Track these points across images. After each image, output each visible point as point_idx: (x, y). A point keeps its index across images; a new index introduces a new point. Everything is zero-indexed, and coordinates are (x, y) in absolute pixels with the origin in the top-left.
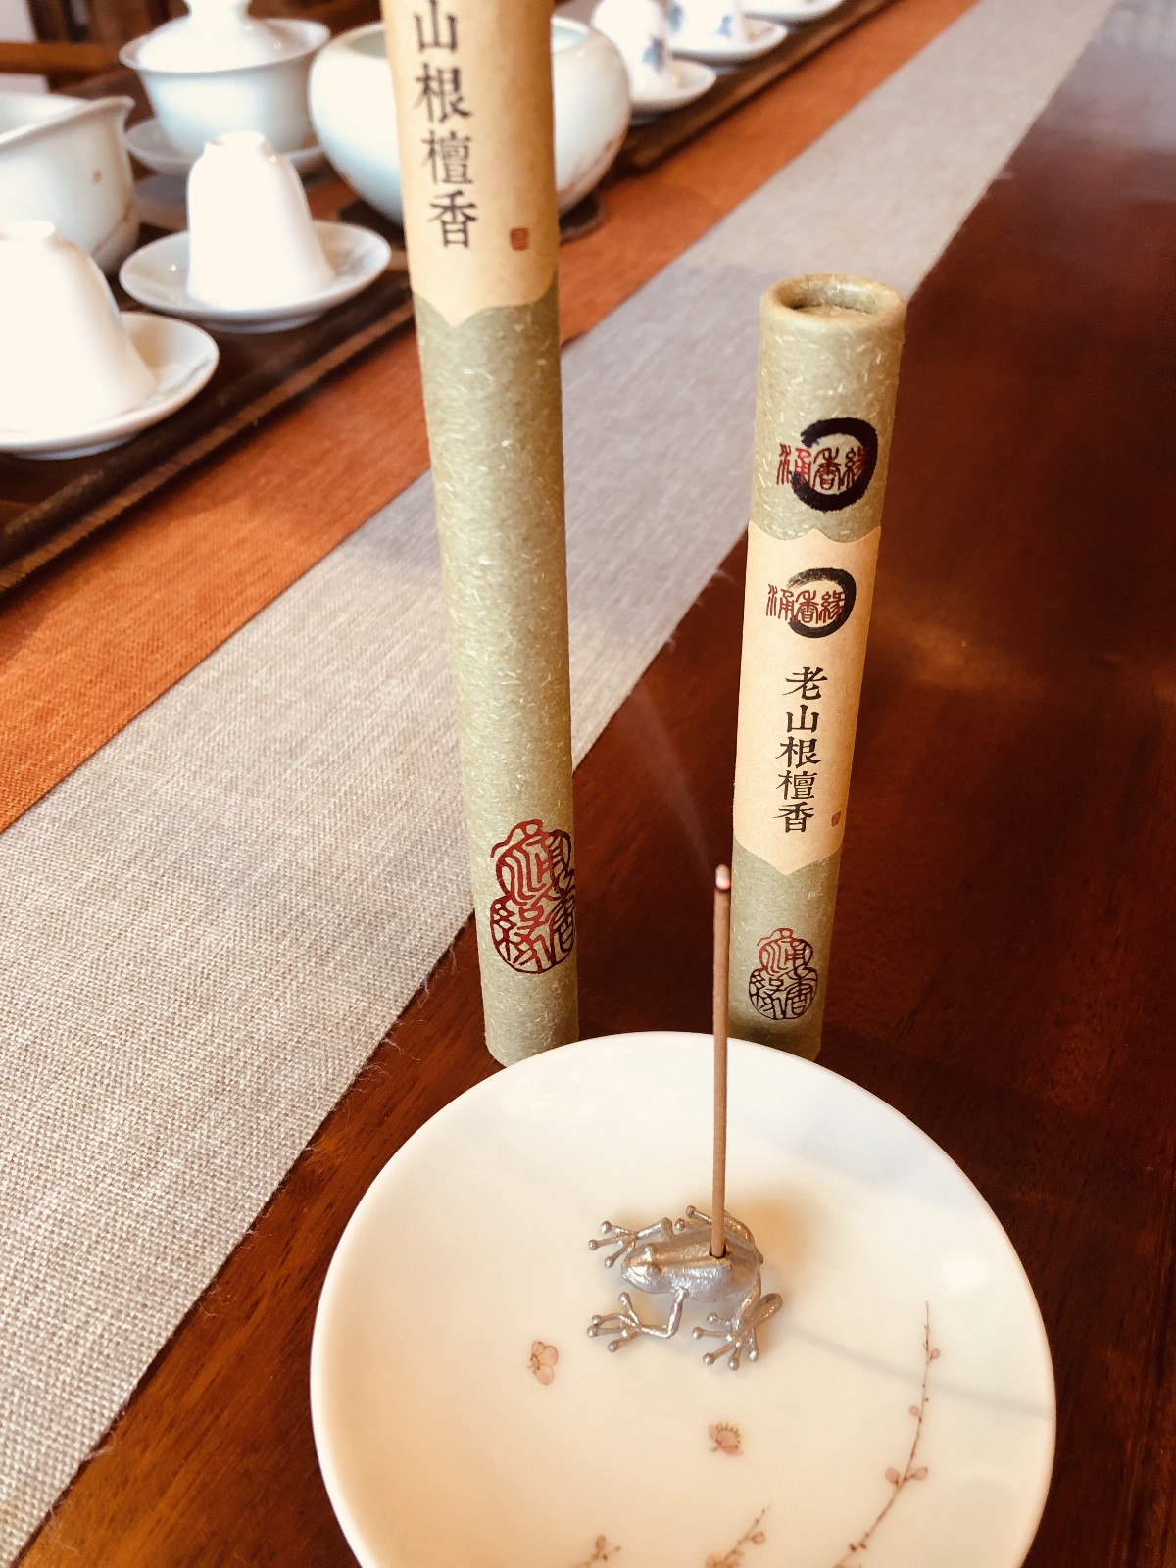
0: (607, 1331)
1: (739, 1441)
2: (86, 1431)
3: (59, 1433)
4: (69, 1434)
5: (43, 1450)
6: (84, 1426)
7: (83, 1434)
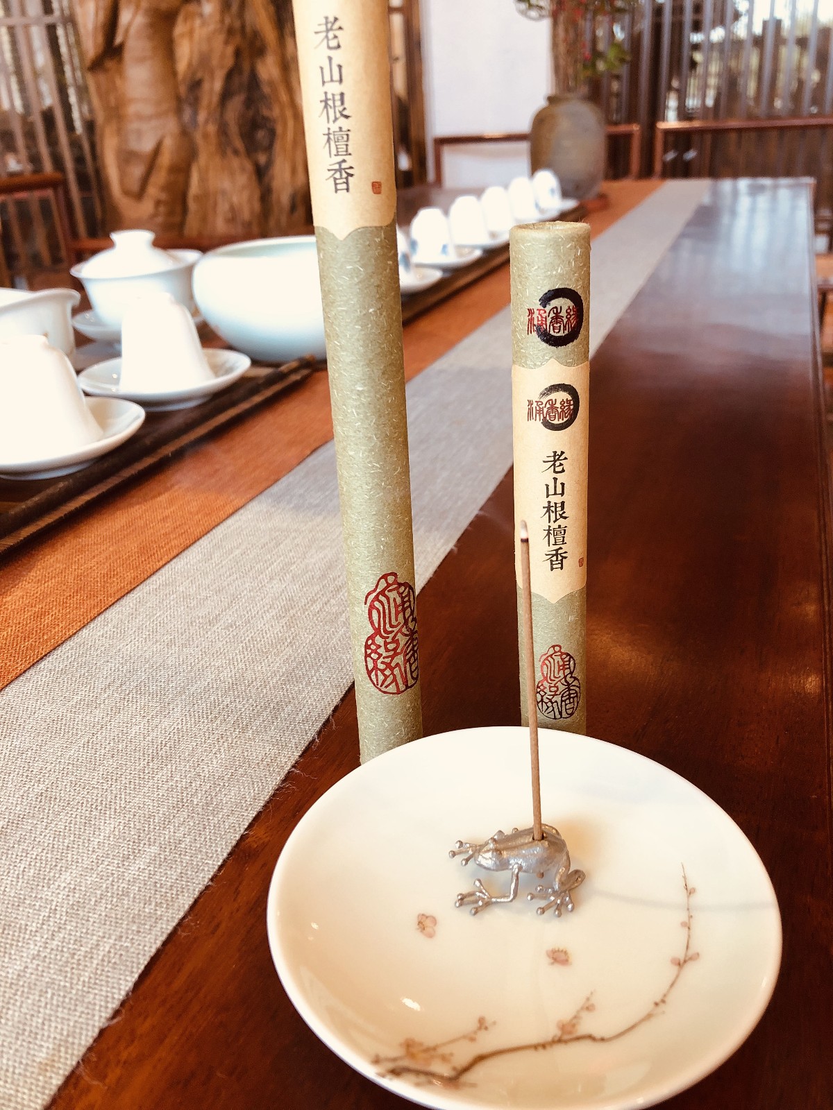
0: (469, 903)
1: (568, 957)
2: (103, 1009)
3: (82, 1012)
4: (90, 1011)
5: (72, 1024)
6: (101, 1006)
7: (100, 1011)
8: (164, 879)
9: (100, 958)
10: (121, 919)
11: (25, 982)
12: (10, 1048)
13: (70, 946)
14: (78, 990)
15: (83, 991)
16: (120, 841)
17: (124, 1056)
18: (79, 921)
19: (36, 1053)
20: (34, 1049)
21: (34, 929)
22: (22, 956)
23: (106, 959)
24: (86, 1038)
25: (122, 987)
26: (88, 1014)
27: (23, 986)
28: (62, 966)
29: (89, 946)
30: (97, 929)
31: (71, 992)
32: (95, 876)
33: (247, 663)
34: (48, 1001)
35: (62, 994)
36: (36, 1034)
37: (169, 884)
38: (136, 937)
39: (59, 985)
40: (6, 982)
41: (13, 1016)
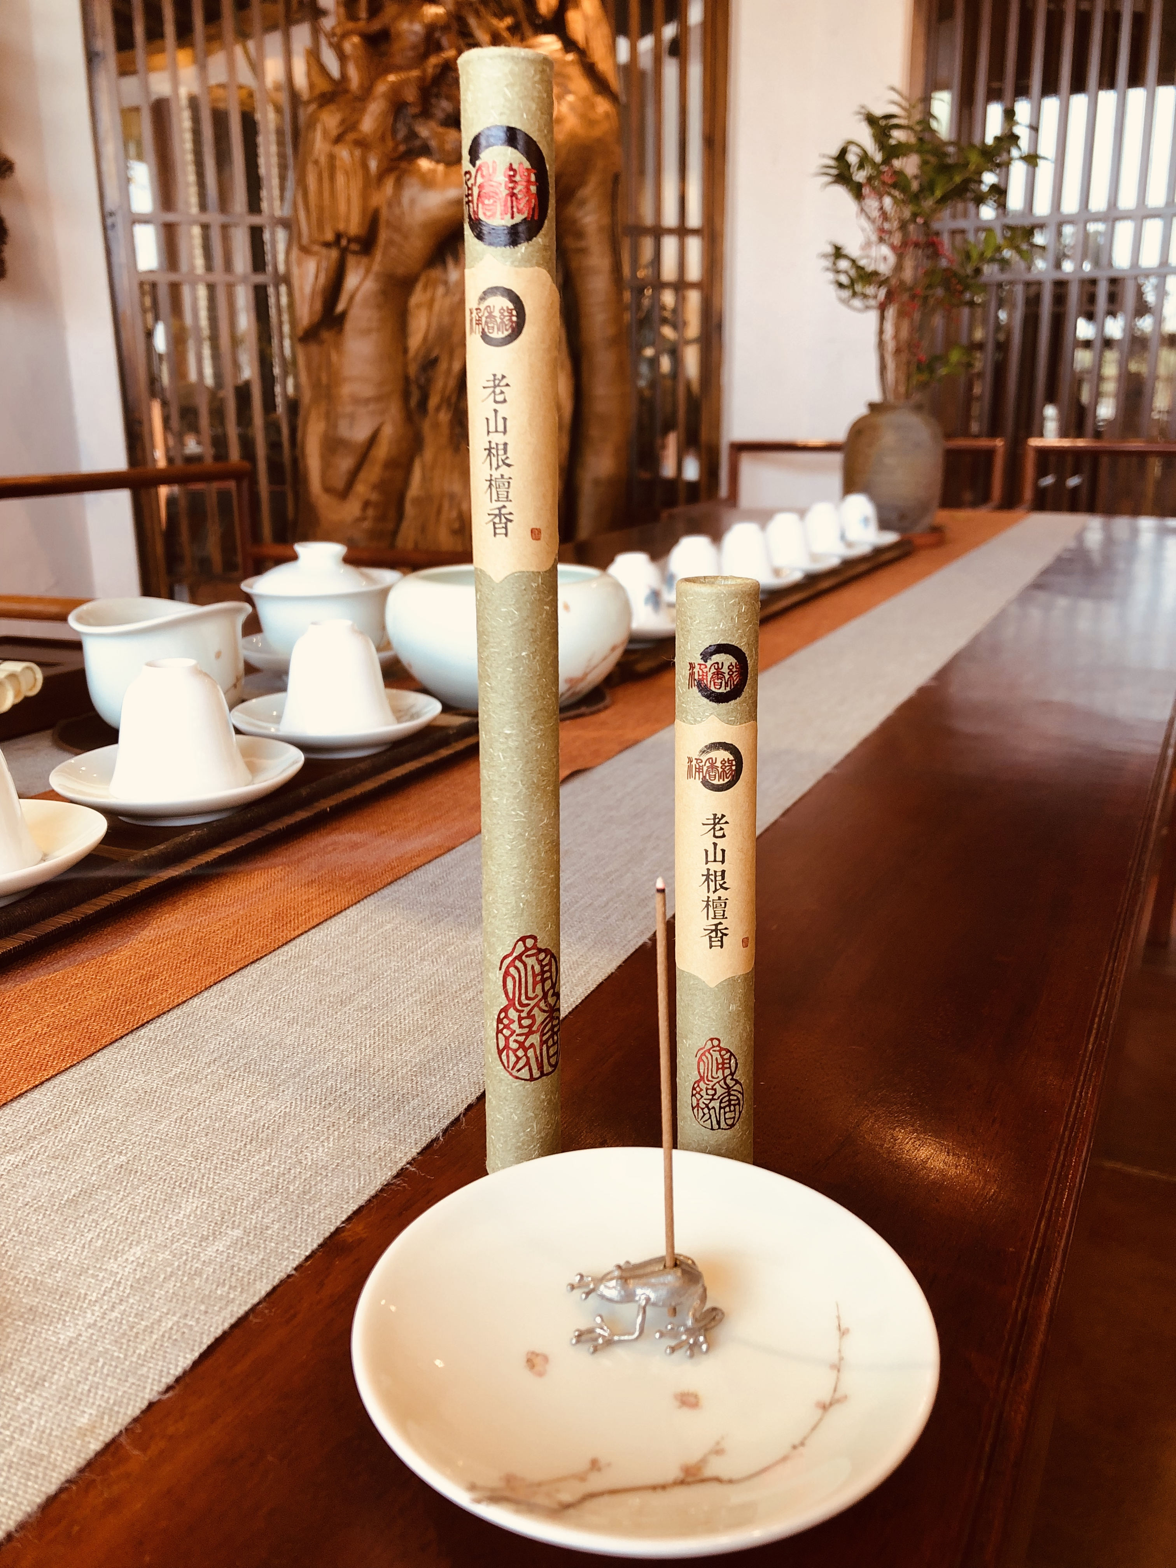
0: (587, 1340)
2: (155, 1383)
3: (133, 1384)
4: (142, 1384)
5: (120, 1393)
6: (154, 1380)
7: (152, 1384)
8: (243, 1263)
9: (161, 1333)
10: (190, 1298)
11: (76, 1349)
12: (50, 1411)
13: (130, 1319)
14: (132, 1362)
15: (137, 1363)
16: (201, 1220)
17: (171, 1430)
18: (143, 1295)
19: (77, 1418)
20: (75, 1414)
21: (93, 1299)
22: (77, 1324)
23: (167, 1335)
24: (134, 1408)
25: (180, 1364)
26: (139, 1386)
27: (74, 1353)
28: (119, 1337)
29: (151, 1321)
30: (160, 1305)
31: (123, 1363)
32: (167, 1253)
34: (98, 1369)
35: (114, 1364)
36: (81, 1400)
37: (248, 1269)
38: (202, 1317)
39: (112, 1355)
40: (56, 1348)
41: (58, 1380)
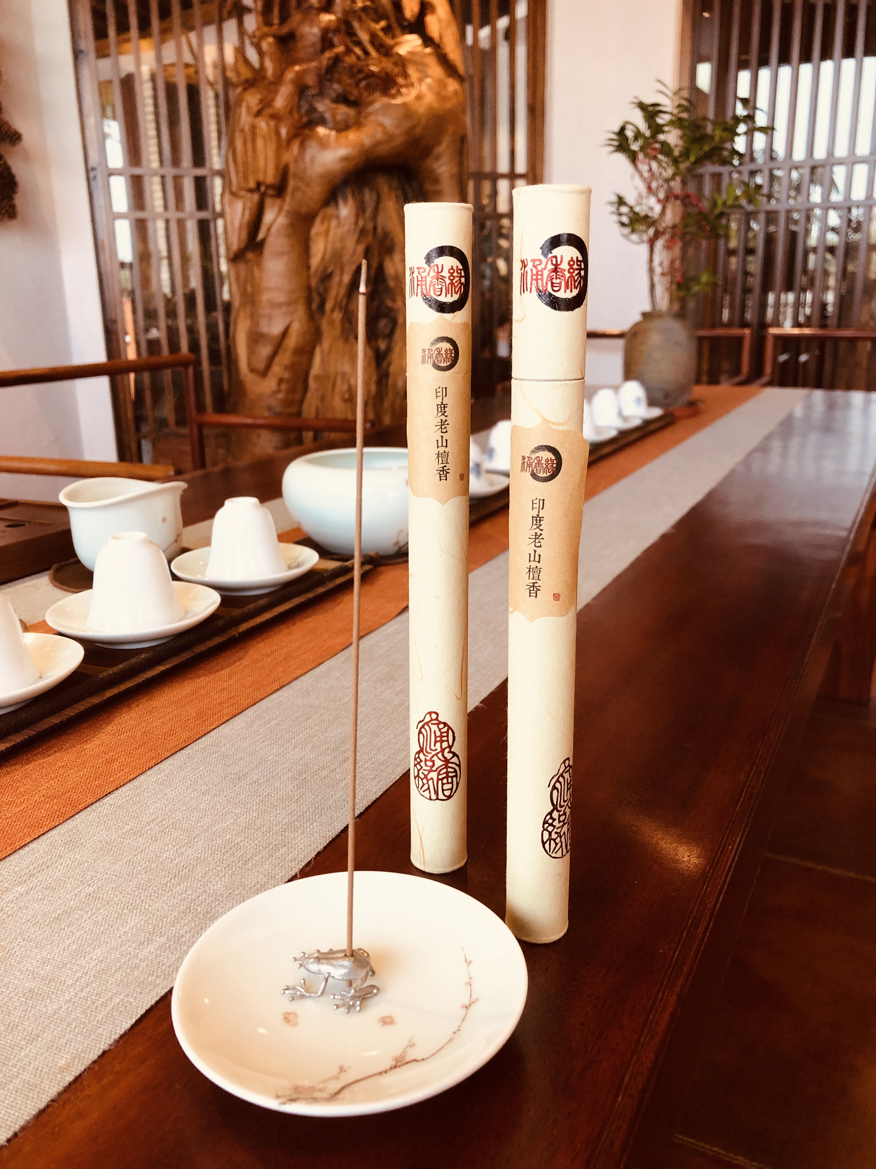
2: (108, 1038)
3: (94, 1039)
4: (99, 1039)
5: (85, 1045)
6: (107, 1036)
7: (106, 1039)
8: (165, 960)
9: (112, 1007)
10: (131, 983)
11: (58, 1016)
12: (42, 1056)
13: (93, 997)
14: (93, 1025)
15: (96, 1026)
16: (140, 931)
17: (117, 1068)
18: (101, 982)
19: (58, 1061)
20: (57, 1058)
21: (70, 984)
22: (59, 1000)
23: (116, 1008)
24: (94, 1055)
25: (123, 1026)
26: (97, 1040)
27: (57, 1019)
28: (85, 1009)
29: (106, 999)
30: (112, 988)
31: (88, 1026)
32: (117, 953)
33: (260, 813)
34: (72, 1030)
35: (82, 1026)
36: (61, 1049)
37: (169, 964)
38: (138, 996)
39: (81, 1021)
40: (46, 1015)
41: (47, 1036)
